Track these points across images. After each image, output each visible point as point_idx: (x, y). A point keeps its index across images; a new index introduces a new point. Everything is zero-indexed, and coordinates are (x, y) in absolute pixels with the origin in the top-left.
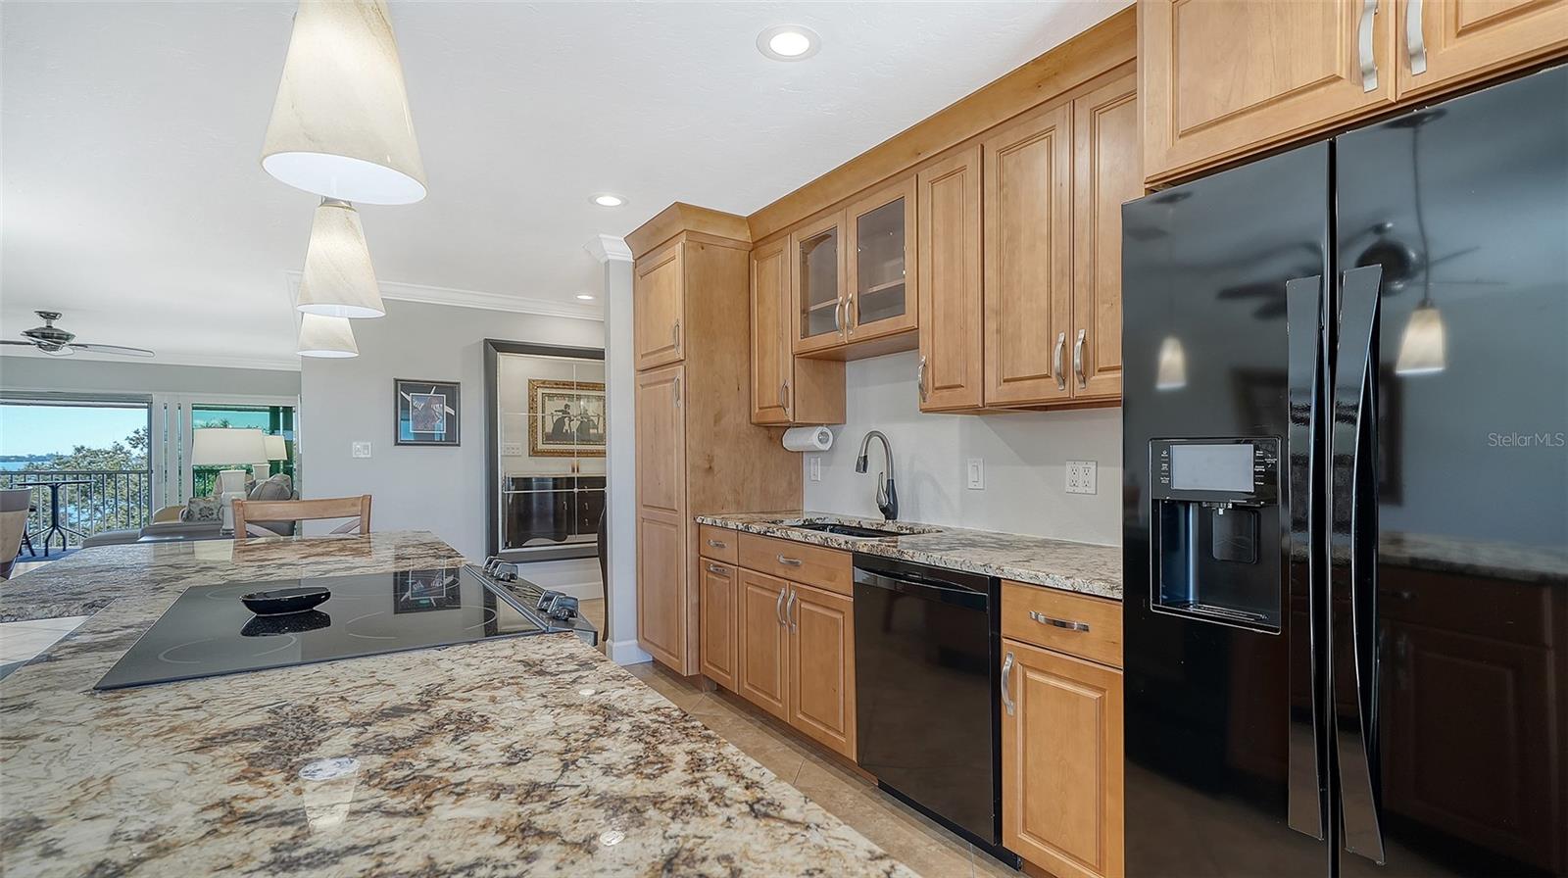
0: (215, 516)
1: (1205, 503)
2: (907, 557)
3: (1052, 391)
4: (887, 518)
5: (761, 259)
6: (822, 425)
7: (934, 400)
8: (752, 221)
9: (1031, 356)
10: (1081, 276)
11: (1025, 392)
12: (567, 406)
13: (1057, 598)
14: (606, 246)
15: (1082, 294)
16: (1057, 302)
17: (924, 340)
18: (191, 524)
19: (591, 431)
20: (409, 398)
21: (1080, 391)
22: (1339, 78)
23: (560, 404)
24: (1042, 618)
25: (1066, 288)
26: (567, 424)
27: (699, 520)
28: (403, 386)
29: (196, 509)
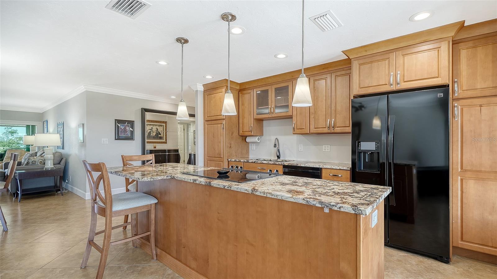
0: (37, 164)
1: (365, 152)
2: (299, 165)
3: (326, 130)
4: (278, 158)
5: (243, 94)
6: (258, 136)
7: (298, 131)
8: (241, 84)
9: (322, 123)
10: (333, 108)
11: (320, 131)
12: (152, 128)
13: (335, 171)
14: (198, 86)
15: (333, 112)
16: (327, 113)
17: (294, 118)
18: (28, 166)
19: (159, 136)
20: (119, 125)
21: (332, 131)
22: (387, 84)
23: (150, 127)
24: (332, 175)
25: (330, 110)
26: (152, 134)
27: (229, 160)
28: (118, 121)
29: (30, 161)
